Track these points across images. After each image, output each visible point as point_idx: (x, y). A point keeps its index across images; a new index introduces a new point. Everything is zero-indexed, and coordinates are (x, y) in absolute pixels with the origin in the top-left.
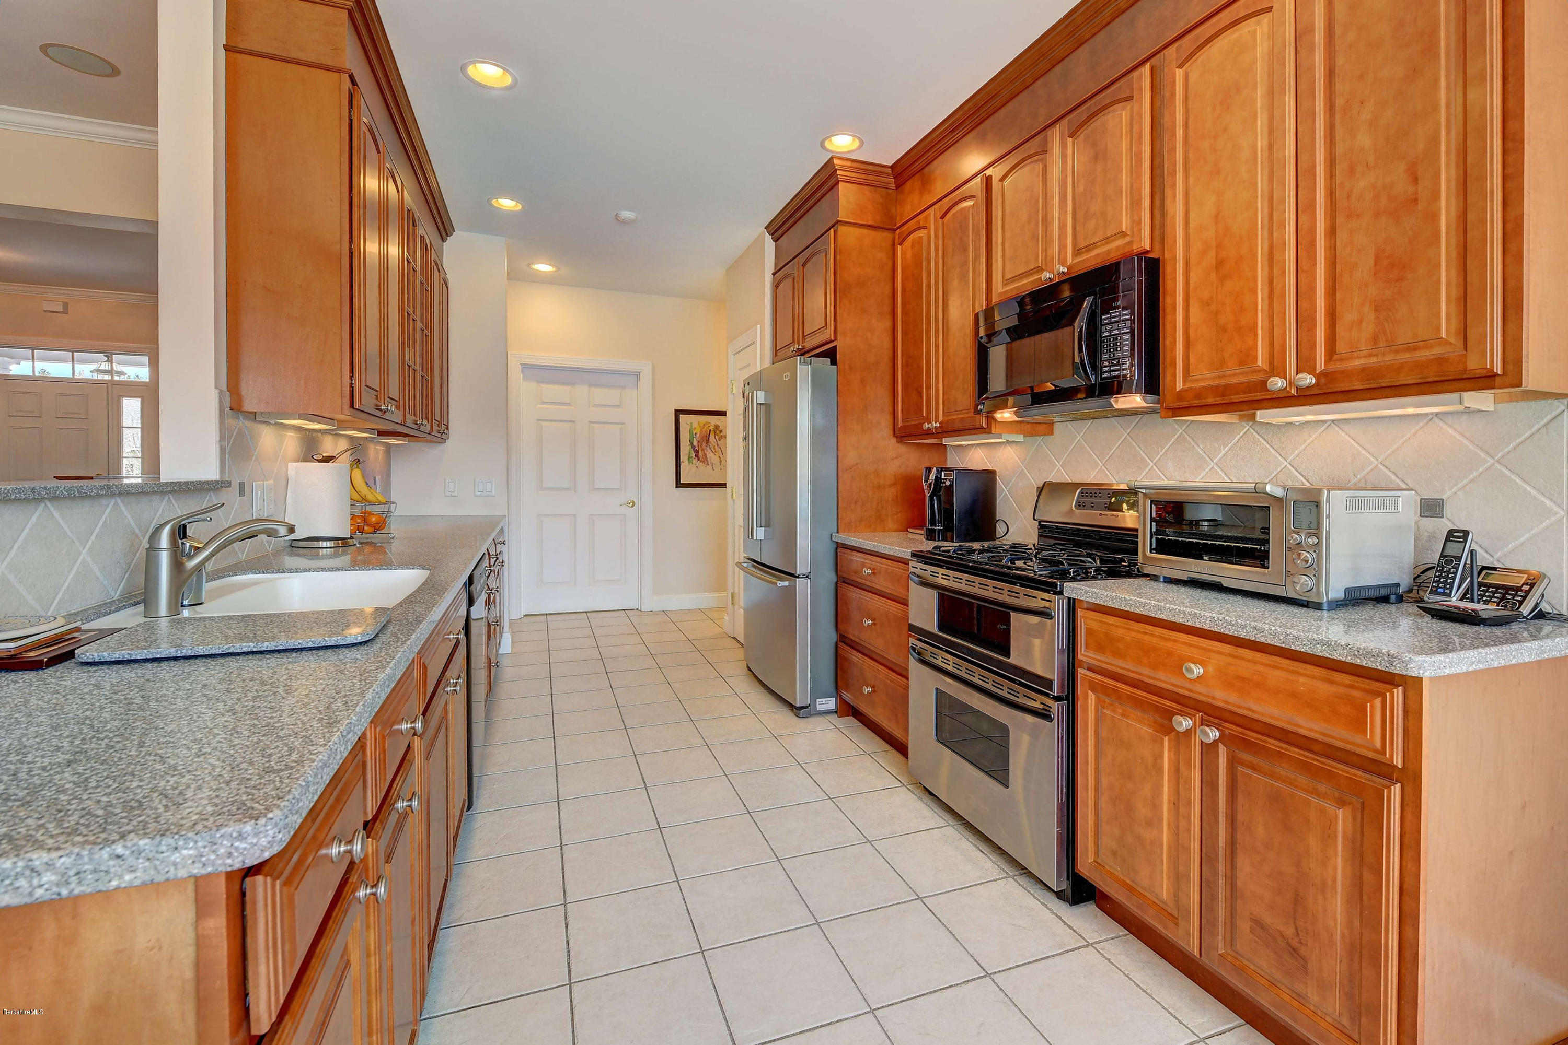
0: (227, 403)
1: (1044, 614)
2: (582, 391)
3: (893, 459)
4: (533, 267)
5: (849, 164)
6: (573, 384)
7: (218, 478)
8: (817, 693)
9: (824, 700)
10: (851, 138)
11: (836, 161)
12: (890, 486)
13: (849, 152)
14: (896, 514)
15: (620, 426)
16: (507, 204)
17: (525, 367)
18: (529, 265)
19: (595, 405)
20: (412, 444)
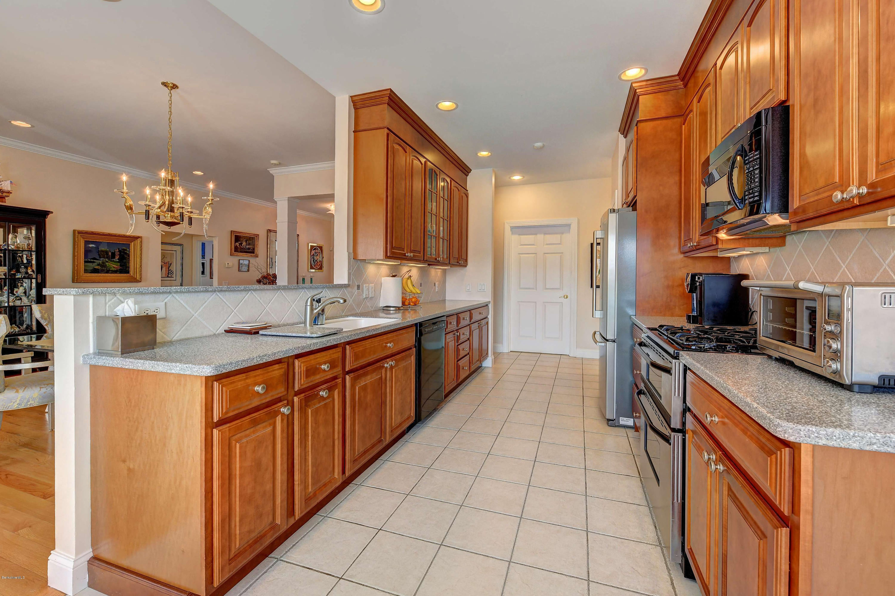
0: (352, 257)
1: (668, 371)
2: (540, 237)
3: (680, 268)
4: (512, 178)
5: (644, 83)
6: (536, 234)
7: (347, 283)
8: (620, 413)
9: (625, 419)
10: (639, 69)
11: (634, 85)
12: (677, 286)
13: (640, 78)
14: (683, 305)
15: (560, 255)
16: (484, 154)
17: (512, 228)
18: (510, 178)
19: (547, 244)
20: (452, 268)
